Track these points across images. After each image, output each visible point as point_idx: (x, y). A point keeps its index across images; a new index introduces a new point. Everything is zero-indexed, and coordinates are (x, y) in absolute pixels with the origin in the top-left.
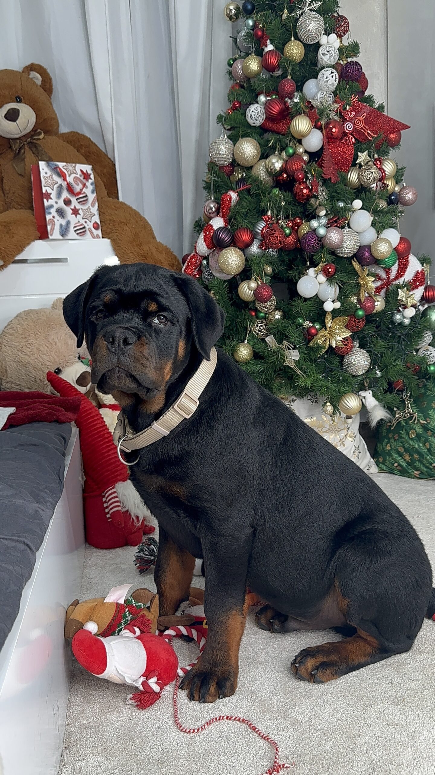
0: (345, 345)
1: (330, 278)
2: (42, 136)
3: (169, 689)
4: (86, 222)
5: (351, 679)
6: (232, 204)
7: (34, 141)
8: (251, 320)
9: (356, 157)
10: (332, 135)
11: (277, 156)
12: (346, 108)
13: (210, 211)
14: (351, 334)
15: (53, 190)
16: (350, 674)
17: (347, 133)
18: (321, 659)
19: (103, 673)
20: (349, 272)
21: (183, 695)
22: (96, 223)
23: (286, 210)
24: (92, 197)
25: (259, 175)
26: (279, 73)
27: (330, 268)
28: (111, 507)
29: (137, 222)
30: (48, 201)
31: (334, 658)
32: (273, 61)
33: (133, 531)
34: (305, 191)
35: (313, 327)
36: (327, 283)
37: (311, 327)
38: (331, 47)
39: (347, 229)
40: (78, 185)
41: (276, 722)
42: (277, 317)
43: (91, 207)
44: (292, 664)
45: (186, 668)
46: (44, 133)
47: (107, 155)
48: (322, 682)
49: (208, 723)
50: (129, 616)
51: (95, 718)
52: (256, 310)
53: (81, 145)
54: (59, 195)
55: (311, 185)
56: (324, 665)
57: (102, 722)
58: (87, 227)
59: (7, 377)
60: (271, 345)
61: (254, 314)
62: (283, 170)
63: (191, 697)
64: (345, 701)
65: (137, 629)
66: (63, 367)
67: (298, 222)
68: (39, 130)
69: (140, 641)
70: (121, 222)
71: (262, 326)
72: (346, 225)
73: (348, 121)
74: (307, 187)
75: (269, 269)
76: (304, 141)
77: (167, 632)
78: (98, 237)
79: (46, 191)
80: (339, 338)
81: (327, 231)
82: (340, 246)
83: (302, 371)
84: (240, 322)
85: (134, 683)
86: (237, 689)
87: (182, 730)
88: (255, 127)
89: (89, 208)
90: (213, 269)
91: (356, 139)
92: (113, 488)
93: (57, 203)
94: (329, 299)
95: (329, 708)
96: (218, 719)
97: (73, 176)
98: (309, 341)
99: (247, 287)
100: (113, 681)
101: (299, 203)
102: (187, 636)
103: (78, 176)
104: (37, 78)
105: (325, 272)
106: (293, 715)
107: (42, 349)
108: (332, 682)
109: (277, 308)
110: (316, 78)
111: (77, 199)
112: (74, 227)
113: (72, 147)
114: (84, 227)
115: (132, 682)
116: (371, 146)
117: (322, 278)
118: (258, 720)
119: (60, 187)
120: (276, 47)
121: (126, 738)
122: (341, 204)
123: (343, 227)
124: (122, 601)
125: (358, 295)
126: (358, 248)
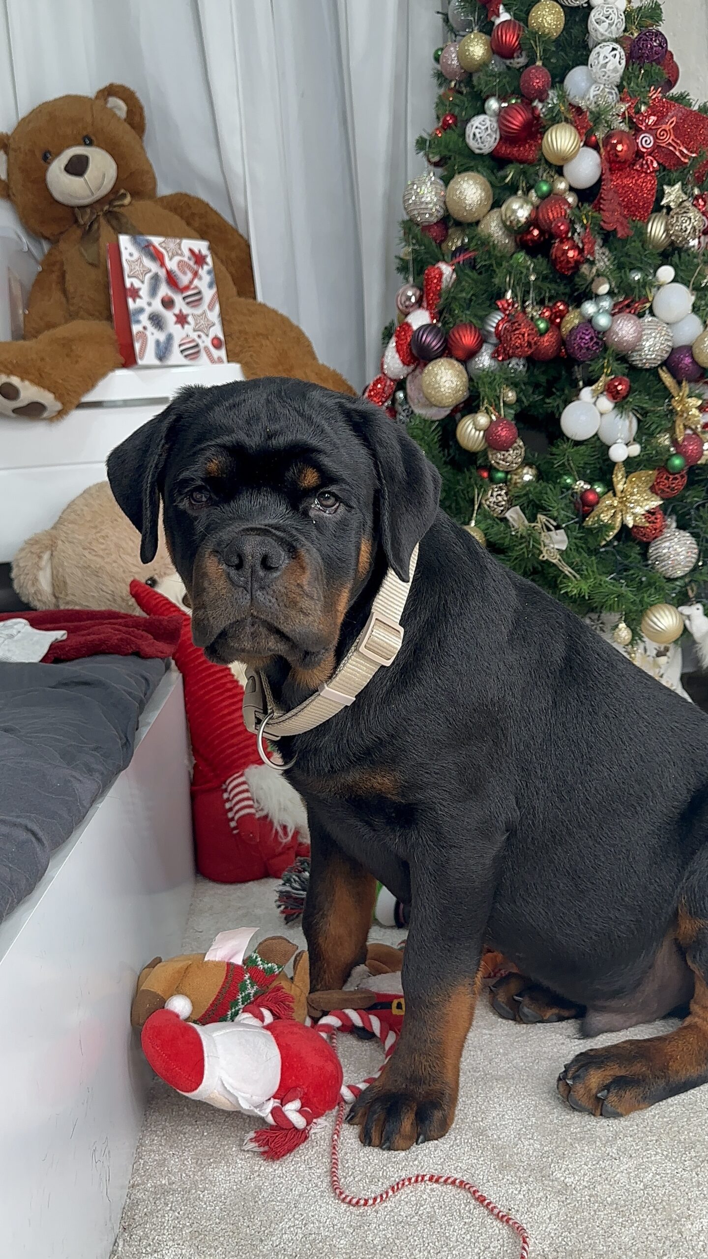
0: (650, 522)
1: (620, 402)
2: (127, 200)
3: (322, 1126)
4: (199, 336)
5: (671, 1109)
6: (444, 285)
7: (116, 209)
8: (481, 486)
9: (661, 194)
10: (617, 156)
11: (520, 197)
12: (640, 110)
13: (407, 303)
14: (661, 502)
15: (143, 282)
16: (669, 1100)
17: (644, 153)
18: (615, 1070)
19: (196, 1089)
20: (655, 392)
21: (350, 1135)
22: (216, 338)
23: (539, 290)
24: (209, 294)
25: (490, 236)
26: (520, 61)
27: (619, 384)
28: (237, 808)
29: (285, 333)
30: (134, 301)
31: (638, 1068)
32: (510, 38)
33: (277, 851)
34: (571, 254)
35: (592, 490)
36: (615, 411)
37: (586, 490)
38: (611, 8)
39: (648, 318)
40: (185, 273)
41: (525, 1188)
42: (527, 478)
43: (208, 312)
44: (559, 1079)
45: (358, 1085)
46: (132, 196)
47: (237, 231)
48: (616, 1115)
49: (393, 1188)
50: (252, 987)
51: (184, 1175)
52: (491, 469)
53: (193, 214)
54: (153, 291)
55: (582, 242)
56: (620, 1083)
57: (195, 1183)
58: (202, 345)
59: (67, 595)
60: (516, 526)
61: (485, 474)
62: (532, 222)
63: (366, 1139)
64: (659, 1150)
65: (267, 1013)
66: (161, 576)
67: (560, 311)
68: (122, 191)
69: (269, 1033)
70: (258, 334)
71: (500, 495)
72: (647, 312)
73: (645, 132)
74: (575, 247)
75: (510, 394)
76: (566, 171)
77: (325, 1020)
78: (220, 360)
79: (132, 285)
80: (639, 510)
81: (613, 321)
82: (636, 346)
83: (573, 569)
84: (463, 491)
85: (257, 1111)
86: (453, 1126)
87: (343, 1200)
88: (481, 155)
89: (204, 312)
90: (413, 402)
91: (659, 164)
92: (242, 775)
93: (149, 304)
94: (619, 441)
95: (628, 1164)
96: (413, 1180)
97: (177, 259)
98: (586, 514)
99: (471, 426)
100: (217, 1105)
101: (563, 277)
102: (363, 1029)
103: (186, 259)
104: (119, 106)
105: (611, 391)
106: (559, 1175)
107: (124, 545)
108: (635, 1115)
109: (527, 462)
110: (584, 62)
111: (184, 298)
112: (180, 345)
113: (177, 218)
114: (197, 346)
115: (252, 1108)
116: (687, 174)
117: (606, 403)
118: (491, 1184)
119: (156, 278)
120: (516, 16)
121: (237, 1213)
122: (637, 276)
123: (641, 316)
124: (238, 960)
125: (672, 430)
126: (669, 350)
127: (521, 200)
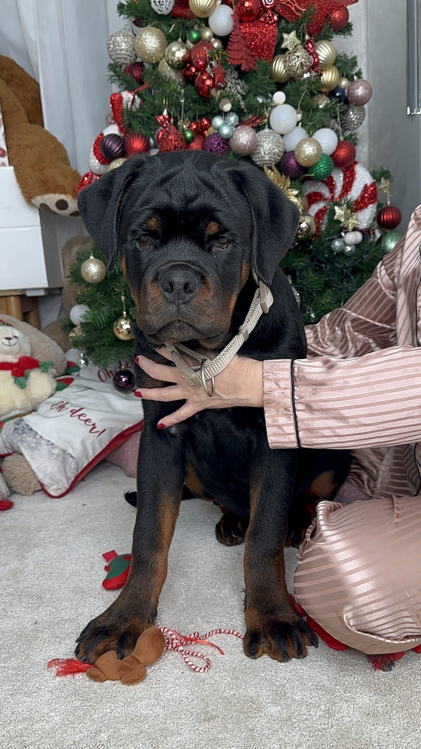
9: (282, 40)
10: (245, 10)
11: (179, 43)
17: (267, 8)
22: (1, 149)
34: (207, 82)
39: (267, 130)
55: (213, 73)
62: (188, 61)
67: (205, 125)
72: (267, 126)
78: (3, 164)
81: (235, 131)
82: (254, 150)
88: (161, 15)
91: (279, 16)
116: (300, 25)
122: (261, 100)
123: (260, 128)
126: (282, 154)
127: (180, 45)
